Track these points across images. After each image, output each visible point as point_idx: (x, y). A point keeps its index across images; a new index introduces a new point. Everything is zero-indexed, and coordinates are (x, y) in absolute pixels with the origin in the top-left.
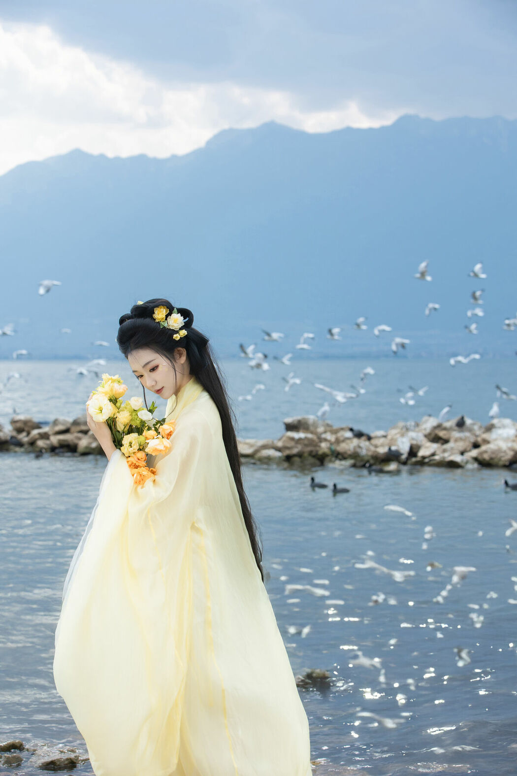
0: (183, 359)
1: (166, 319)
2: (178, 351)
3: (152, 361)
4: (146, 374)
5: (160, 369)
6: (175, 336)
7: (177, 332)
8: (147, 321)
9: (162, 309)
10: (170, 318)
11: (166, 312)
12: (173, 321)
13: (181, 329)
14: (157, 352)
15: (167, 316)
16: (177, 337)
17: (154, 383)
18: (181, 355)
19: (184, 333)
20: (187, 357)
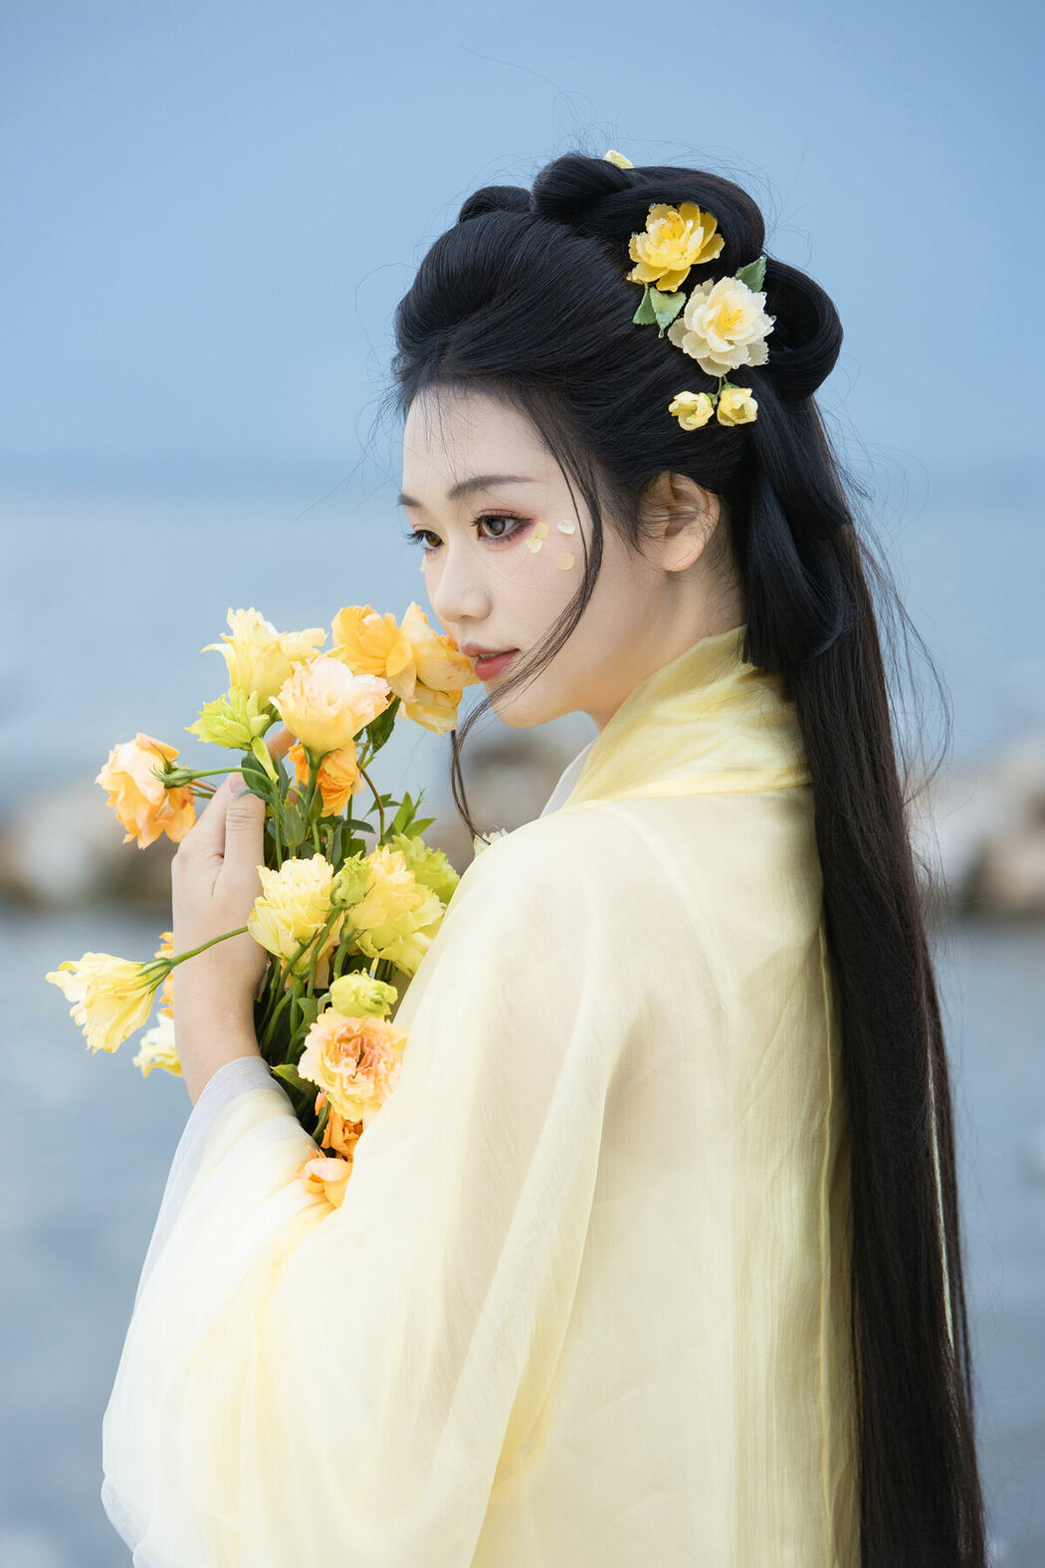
0: (688, 547)
1: (687, 288)
2: (677, 495)
3: (512, 479)
4: (459, 539)
5: (533, 543)
6: (684, 399)
7: (709, 385)
8: (587, 248)
9: (690, 224)
10: (707, 293)
11: (706, 250)
12: (711, 315)
13: (739, 377)
14: (554, 444)
15: (699, 274)
16: (691, 409)
17: (471, 605)
18: (676, 523)
19: (740, 405)
20: (707, 546)
